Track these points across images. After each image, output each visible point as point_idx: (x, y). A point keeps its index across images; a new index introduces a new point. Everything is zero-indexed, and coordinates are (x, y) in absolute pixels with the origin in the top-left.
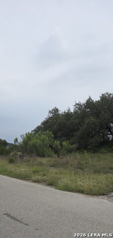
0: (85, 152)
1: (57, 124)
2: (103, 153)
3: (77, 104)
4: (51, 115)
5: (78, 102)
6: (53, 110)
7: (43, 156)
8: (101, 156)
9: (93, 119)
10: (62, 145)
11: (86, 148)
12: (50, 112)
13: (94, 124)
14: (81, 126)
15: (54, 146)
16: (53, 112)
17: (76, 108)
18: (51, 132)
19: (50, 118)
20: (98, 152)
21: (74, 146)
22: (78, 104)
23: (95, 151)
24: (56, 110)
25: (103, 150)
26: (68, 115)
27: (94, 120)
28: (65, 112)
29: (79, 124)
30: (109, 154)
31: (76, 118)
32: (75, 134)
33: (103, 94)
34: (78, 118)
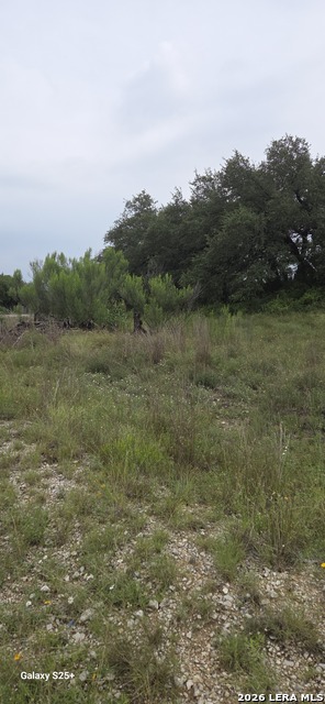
0: (225, 310)
1: (145, 234)
2: (276, 313)
3: (199, 179)
4: (131, 214)
5: (203, 174)
6: (137, 199)
7: (87, 326)
8: (275, 323)
9: (246, 214)
10: (146, 287)
11: (225, 300)
12: (128, 204)
13: (249, 227)
14: (212, 236)
16: (138, 204)
17: (198, 188)
19: (130, 222)
20: (263, 311)
21: (188, 292)
22: (204, 179)
23: (251, 308)
24: (145, 201)
25: (276, 304)
26: (175, 210)
27: (251, 216)
29: (207, 230)
30: (294, 315)
31: (197, 215)
32: (193, 260)
33: (275, 143)
34: (204, 214)
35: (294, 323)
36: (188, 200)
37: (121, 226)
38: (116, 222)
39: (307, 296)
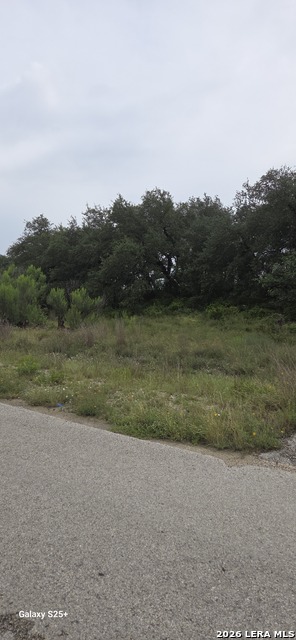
1: (46, 251)
2: (154, 316)
3: (90, 211)
4: (31, 232)
5: (92, 207)
6: (35, 221)
7: (24, 324)
8: (154, 323)
9: (129, 243)
10: (68, 298)
12: (28, 225)
13: (133, 253)
14: (105, 258)
15: (50, 300)
16: (36, 225)
17: (89, 218)
18: (39, 269)
19: (29, 239)
21: (99, 300)
22: (93, 211)
23: (133, 312)
24: (42, 222)
25: (153, 309)
26: (72, 235)
27: (133, 244)
28: (61, 228)
29: (101, 252)
30: (166, 318)
31: (91, 239)
32: (89, 274)
33: (148, 192)
34: (97, 239)
35: (167, 322)
36: (81, 227)
37: (23, 243)
38: (20, 239)
39: (174, 304)
